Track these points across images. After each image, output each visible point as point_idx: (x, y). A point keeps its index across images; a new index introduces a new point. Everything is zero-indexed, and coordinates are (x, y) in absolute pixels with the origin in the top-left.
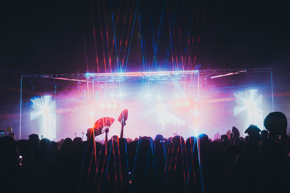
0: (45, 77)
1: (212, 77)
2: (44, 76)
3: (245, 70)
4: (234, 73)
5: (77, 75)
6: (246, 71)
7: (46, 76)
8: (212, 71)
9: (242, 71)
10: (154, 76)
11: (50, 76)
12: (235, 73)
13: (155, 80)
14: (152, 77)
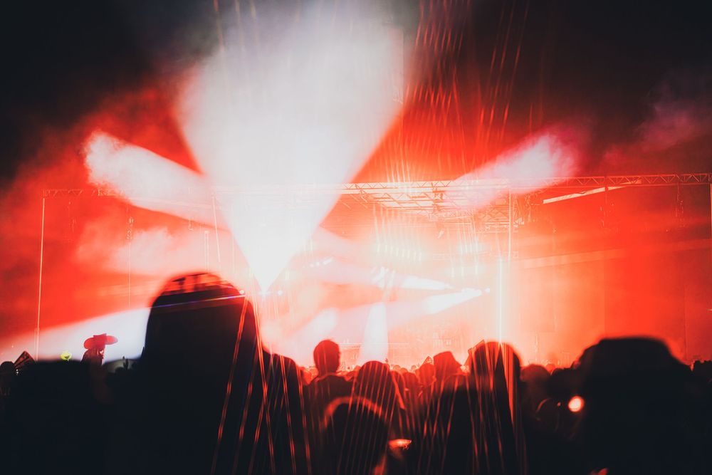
0: (105, 194)
1: (546, 201)
2: (103, 191)
3: (636, 179)
4: (607, 189)
6: (638, 182)
7: (106, 191)
9: (630, 183)
10: (393, 196)
12: (610, 188)
13: (398, 206)
14: (388, 196)
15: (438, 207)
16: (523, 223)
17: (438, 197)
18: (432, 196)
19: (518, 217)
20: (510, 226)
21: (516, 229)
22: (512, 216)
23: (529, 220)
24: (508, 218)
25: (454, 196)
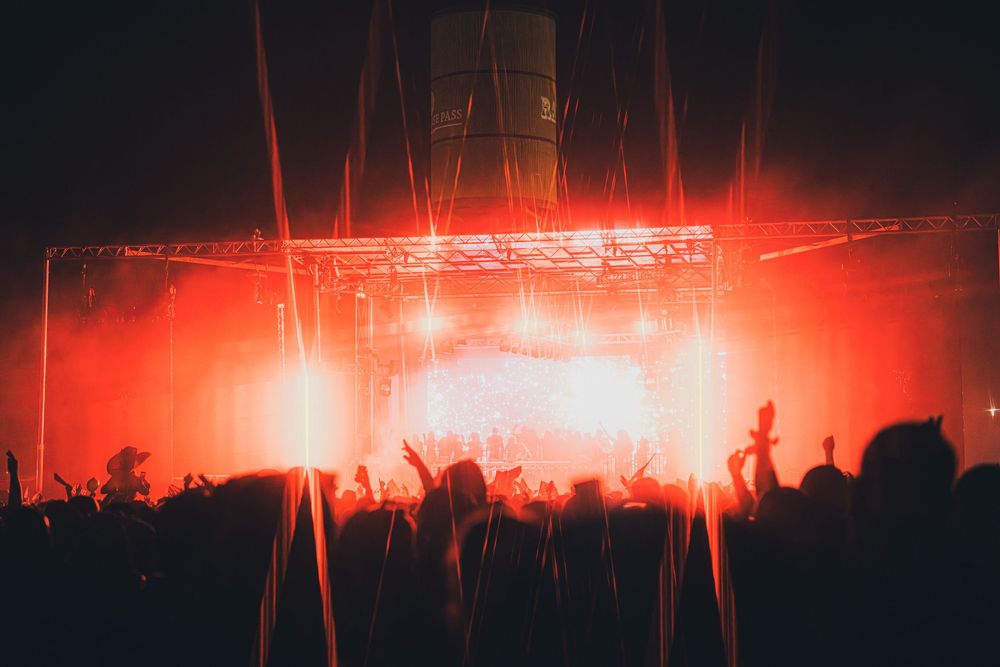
0: (135, 253)
1: (763, 257)
2: (132, 249)
3: (892, 223)
4: (850, 238)
5: (251, 246)
6: (896, 228)
7: (137, 249)
8: (765, 227)
9: (883, 229)
10: (545, 252)
11: (154, 250)
12: (856, 237)
13: (553, 265)
14: (538, 253)
15: (610, 267)
16: (730, 289)
17: (610, 253)
18: (602, 252)
19: (724, 280)
20: (712, 294)
21: (720, 297)
22: (715, 279)
23: (739, 284)
24: (711, 281)
25: (632, 252)
